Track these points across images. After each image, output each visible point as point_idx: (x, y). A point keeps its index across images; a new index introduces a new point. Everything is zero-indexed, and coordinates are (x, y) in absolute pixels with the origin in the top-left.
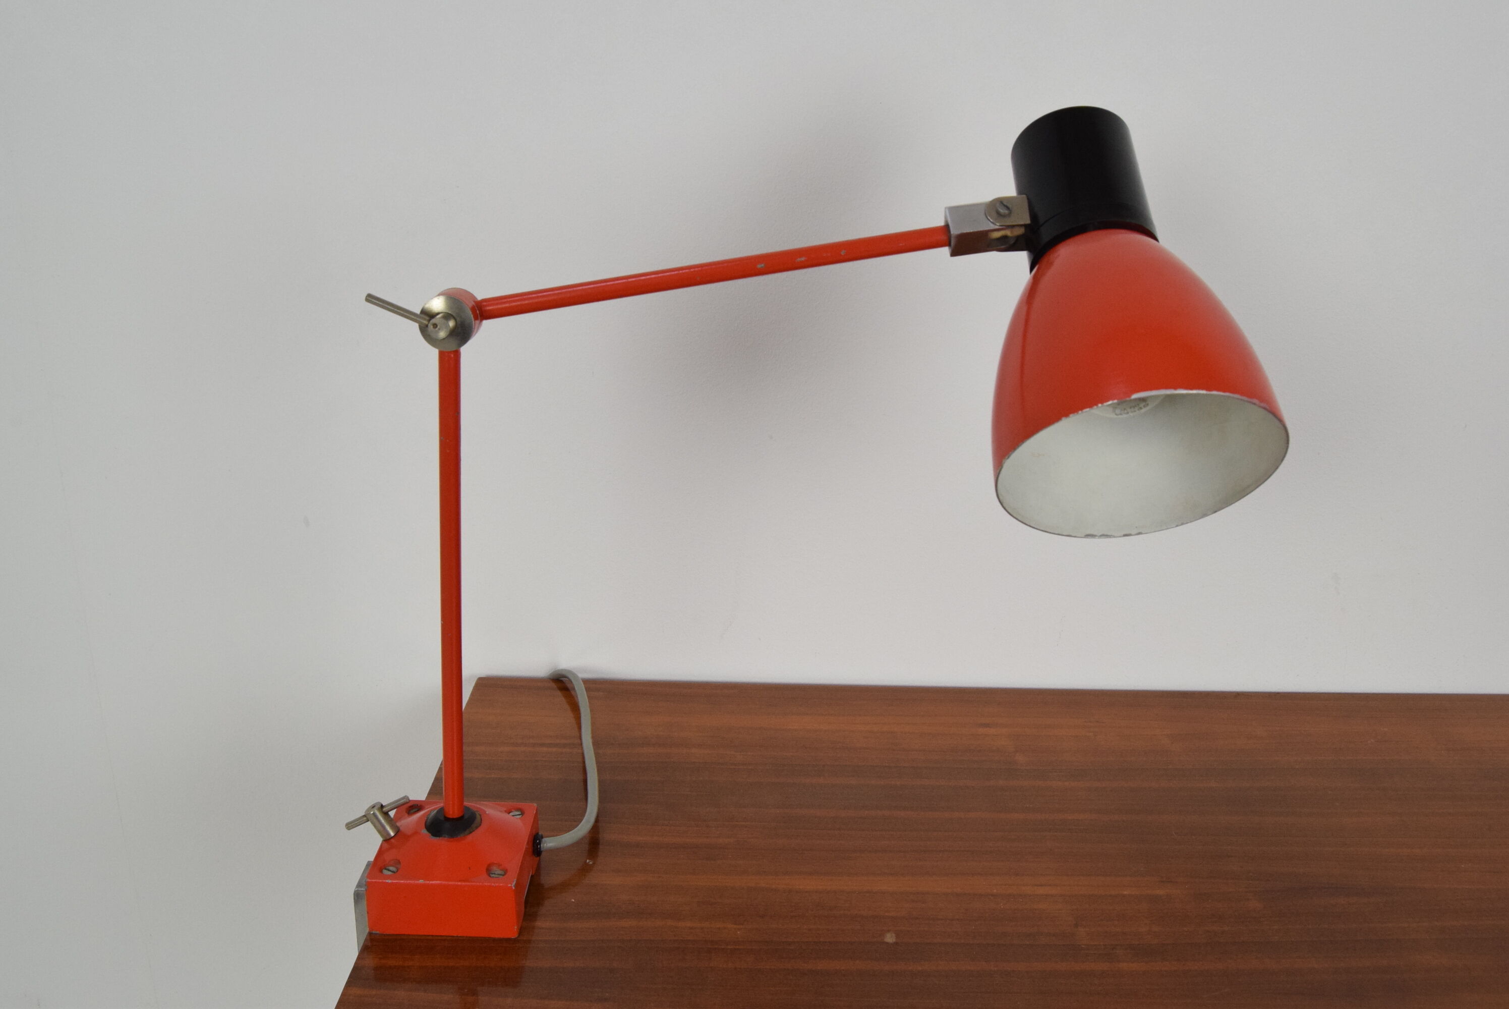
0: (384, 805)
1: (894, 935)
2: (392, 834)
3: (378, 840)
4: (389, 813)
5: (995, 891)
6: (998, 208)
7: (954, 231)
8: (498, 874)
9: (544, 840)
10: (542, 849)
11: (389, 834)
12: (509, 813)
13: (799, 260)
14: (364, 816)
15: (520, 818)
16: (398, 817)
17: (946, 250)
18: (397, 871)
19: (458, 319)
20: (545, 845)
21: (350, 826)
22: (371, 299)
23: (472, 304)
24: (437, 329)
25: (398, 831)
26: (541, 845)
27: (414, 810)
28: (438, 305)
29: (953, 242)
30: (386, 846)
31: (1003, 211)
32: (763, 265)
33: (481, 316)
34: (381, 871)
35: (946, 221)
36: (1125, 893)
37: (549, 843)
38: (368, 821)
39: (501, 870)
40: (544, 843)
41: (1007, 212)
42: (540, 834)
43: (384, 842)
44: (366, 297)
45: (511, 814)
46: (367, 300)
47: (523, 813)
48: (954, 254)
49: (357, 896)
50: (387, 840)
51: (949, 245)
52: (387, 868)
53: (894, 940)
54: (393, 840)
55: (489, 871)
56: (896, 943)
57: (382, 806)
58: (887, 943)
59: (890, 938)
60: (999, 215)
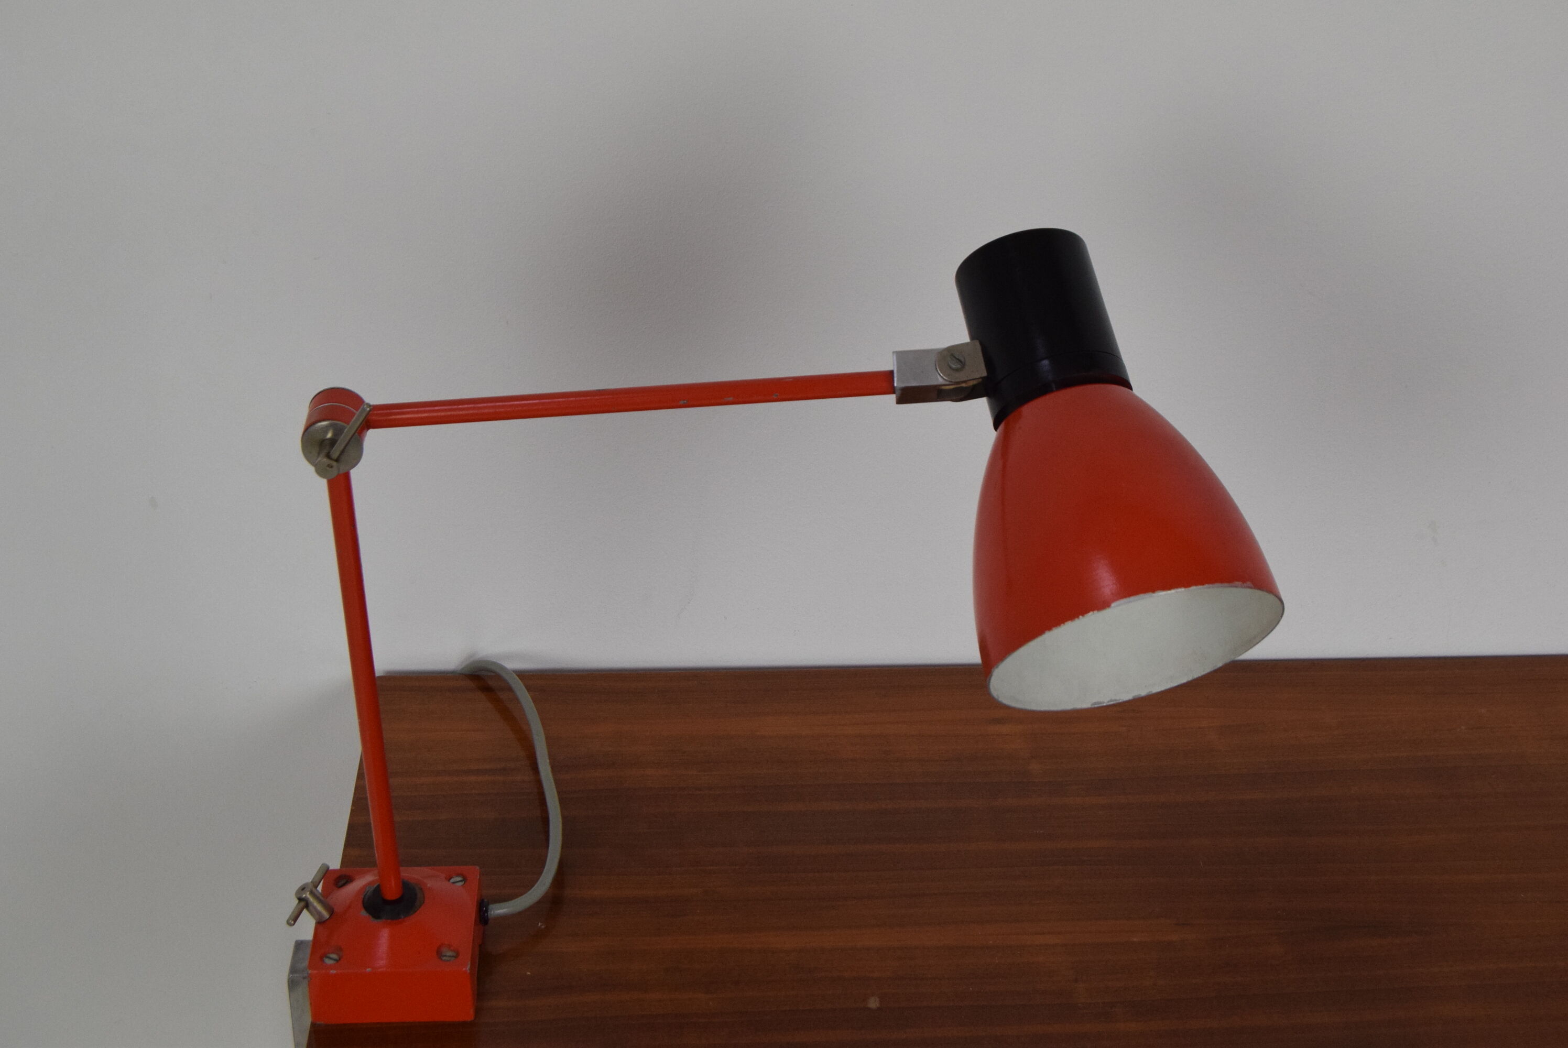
1: (878, 999)
2: (326, 916)
3: (312, 923)
4: (317, 890)
5: (991, 942)
6: (951, 358)
8: (449, 956)
9: (491, 906)
10: (490, 920)
11: (322, 916)
12: (449, 880)
15: (462, 885)
16: (327, 892)
18: (340, 959)
20: (492, 912)
25: (331, 911)
26: (489, 913)
27: (343, 882)
30: (321, 928)
31: (953, 362)
34: (322, 959)
36: (1135, 940)
37: (496, 911)
39: (452, 951)
40: (491, 911)
41: (959, 361)
42: (486, 901)
43: (318, 925)
45: (452, 880)
47: (465, 879)
49: (292, 984)
50: (322, 922)
51: (893, 392)
52: (328, 955)
53: (878, 1005)
54: (328, 923)
55: (439, 954)
56: (879, 1009)
58: (869, 1009)
59: (873, 1003)
60: (952, 369)
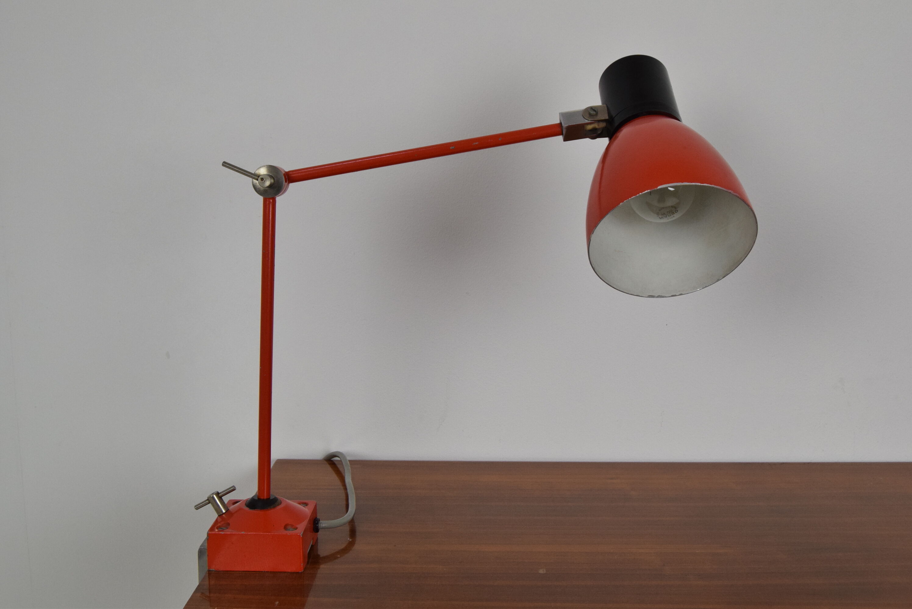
0: (219, 492)
2: (224, 511)
3: (215, 516)
4: (223, 497)
6: (590, 112)
7: (565, 125)
8: (292, 530)
9: (320, 521)
10: (319, 528)
11: (222, 511)
12: (299, 504)
13: (474, 143)
14: (208, 500)
15: (305, 508)
17: (561, 138)
19: (275, 179)
20: (321, 525)
21: (198, 507)
22: (225, 164)
23: (284, 173)
24: (263, 181)
25: (227, 510)
26: (319, 525)
28: (263, 171)
29: (564, 132)
30: (220, 520)
31: (592, 112)
32: (453, 147)
33: (288, 180)
34: (217, 529)
35: (560, 121)
36: (699, 551)
37: (323, 524)
38: (209, 503)
41: (594, 113)
42: (318, 518)
43: (219, 517)
44: (223, 163)
46: (223, 165)
47: (307, 505)
48: (565, 140)
49: (201, 553)
50: (221, 515)
51: (562, 134)
52: (221, 528)
54: (224, 515)
56: (547, 573)
57: (218, 492)
58: (541, 574)
59: (541, 571)
60: (590, 115)
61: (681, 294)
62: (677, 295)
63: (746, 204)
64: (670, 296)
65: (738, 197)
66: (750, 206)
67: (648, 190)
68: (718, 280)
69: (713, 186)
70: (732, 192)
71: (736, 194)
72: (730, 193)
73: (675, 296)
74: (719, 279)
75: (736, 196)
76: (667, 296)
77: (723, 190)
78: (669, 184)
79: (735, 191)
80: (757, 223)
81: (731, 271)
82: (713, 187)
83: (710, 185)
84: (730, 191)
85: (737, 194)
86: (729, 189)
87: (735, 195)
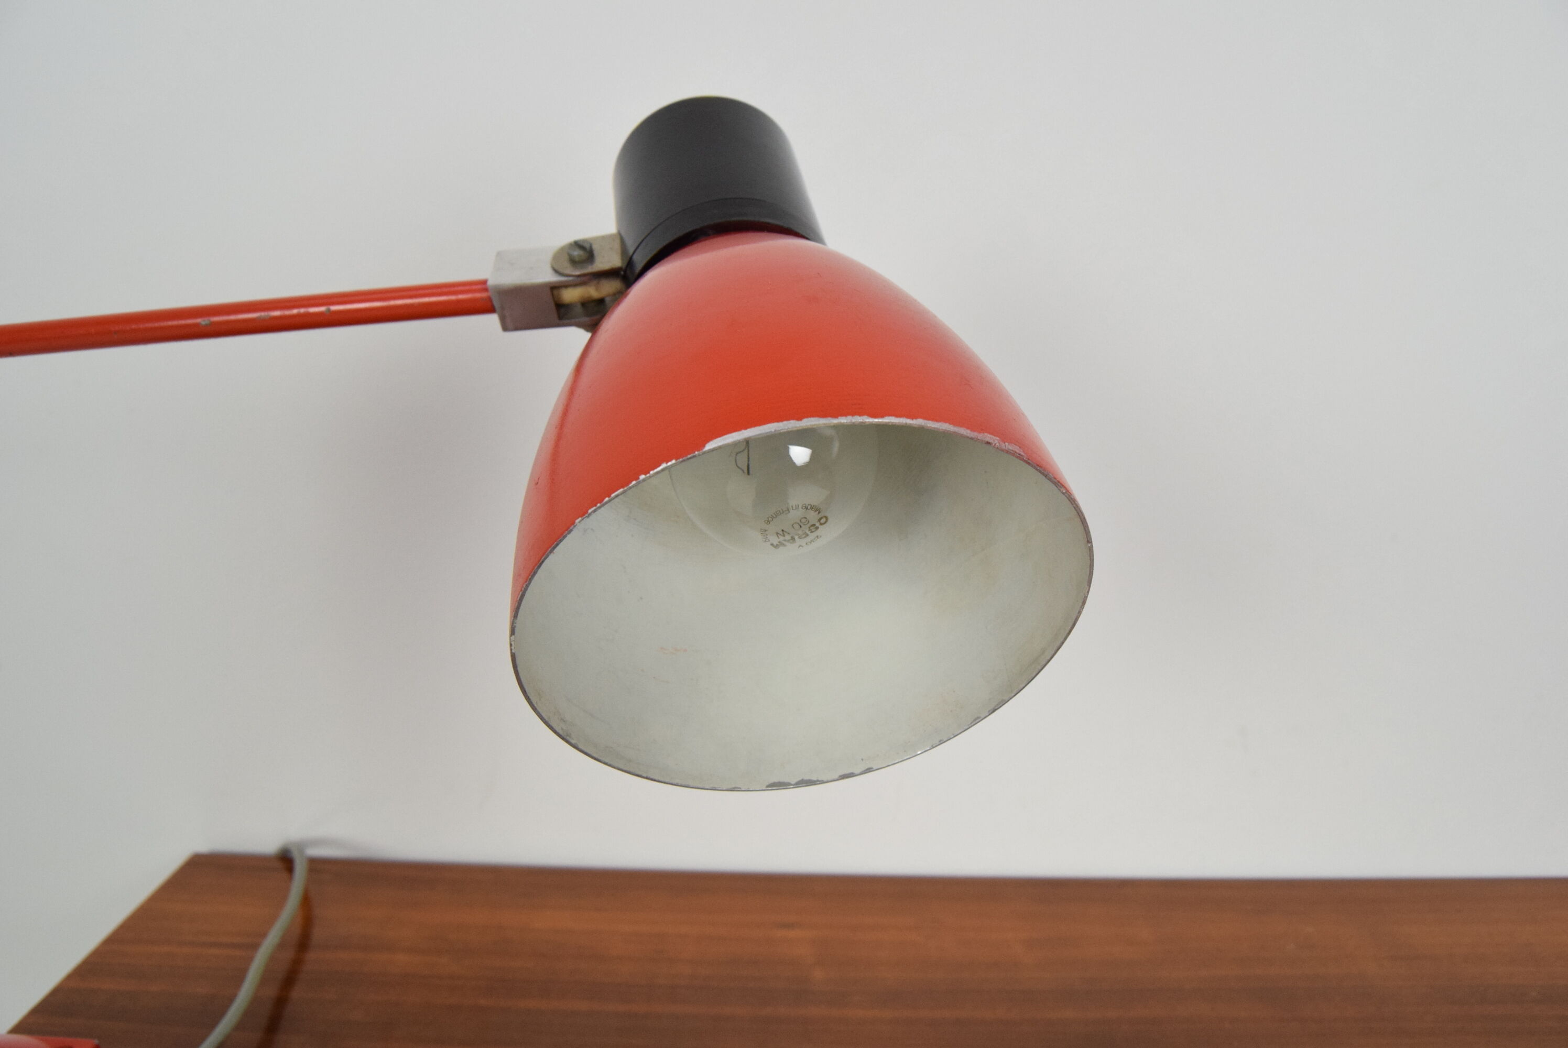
6: (571, 252)
31: (577, 253)
41: (586, 254)
60: (574, 262)
61: (869, 770)
62: (857, 771)
63: (1050, 479)
64: (836, 777)
65: (1020, 457)
66: (1063, 486)
67: (671, 460)
68: (977, 720)
69: (919, 422)
70: (995, 440)
71: (1010, 448)
72: (988, 443)
73: (851, 775)
74: (978, 718)
75: (1013, 454)
76: (825, 779)
77: (962, 436)
78: (749, 430)
79: (1005, 437)
80: (1089, 541)
81: (1015, 692)
82: (921, 429)
83: (909, 421)
84: (988, 437)
85: (1008, 446)
86: (982, 430)
87: (1008, 452)
